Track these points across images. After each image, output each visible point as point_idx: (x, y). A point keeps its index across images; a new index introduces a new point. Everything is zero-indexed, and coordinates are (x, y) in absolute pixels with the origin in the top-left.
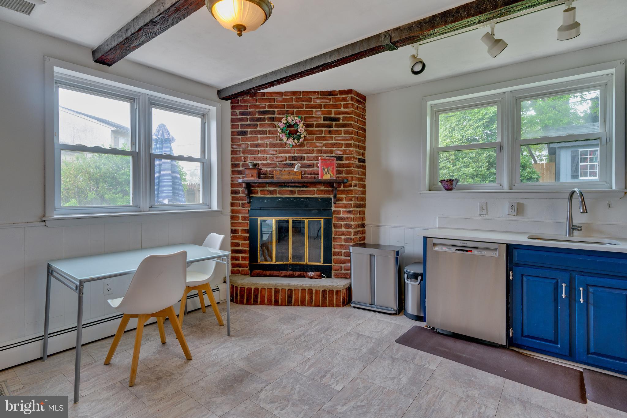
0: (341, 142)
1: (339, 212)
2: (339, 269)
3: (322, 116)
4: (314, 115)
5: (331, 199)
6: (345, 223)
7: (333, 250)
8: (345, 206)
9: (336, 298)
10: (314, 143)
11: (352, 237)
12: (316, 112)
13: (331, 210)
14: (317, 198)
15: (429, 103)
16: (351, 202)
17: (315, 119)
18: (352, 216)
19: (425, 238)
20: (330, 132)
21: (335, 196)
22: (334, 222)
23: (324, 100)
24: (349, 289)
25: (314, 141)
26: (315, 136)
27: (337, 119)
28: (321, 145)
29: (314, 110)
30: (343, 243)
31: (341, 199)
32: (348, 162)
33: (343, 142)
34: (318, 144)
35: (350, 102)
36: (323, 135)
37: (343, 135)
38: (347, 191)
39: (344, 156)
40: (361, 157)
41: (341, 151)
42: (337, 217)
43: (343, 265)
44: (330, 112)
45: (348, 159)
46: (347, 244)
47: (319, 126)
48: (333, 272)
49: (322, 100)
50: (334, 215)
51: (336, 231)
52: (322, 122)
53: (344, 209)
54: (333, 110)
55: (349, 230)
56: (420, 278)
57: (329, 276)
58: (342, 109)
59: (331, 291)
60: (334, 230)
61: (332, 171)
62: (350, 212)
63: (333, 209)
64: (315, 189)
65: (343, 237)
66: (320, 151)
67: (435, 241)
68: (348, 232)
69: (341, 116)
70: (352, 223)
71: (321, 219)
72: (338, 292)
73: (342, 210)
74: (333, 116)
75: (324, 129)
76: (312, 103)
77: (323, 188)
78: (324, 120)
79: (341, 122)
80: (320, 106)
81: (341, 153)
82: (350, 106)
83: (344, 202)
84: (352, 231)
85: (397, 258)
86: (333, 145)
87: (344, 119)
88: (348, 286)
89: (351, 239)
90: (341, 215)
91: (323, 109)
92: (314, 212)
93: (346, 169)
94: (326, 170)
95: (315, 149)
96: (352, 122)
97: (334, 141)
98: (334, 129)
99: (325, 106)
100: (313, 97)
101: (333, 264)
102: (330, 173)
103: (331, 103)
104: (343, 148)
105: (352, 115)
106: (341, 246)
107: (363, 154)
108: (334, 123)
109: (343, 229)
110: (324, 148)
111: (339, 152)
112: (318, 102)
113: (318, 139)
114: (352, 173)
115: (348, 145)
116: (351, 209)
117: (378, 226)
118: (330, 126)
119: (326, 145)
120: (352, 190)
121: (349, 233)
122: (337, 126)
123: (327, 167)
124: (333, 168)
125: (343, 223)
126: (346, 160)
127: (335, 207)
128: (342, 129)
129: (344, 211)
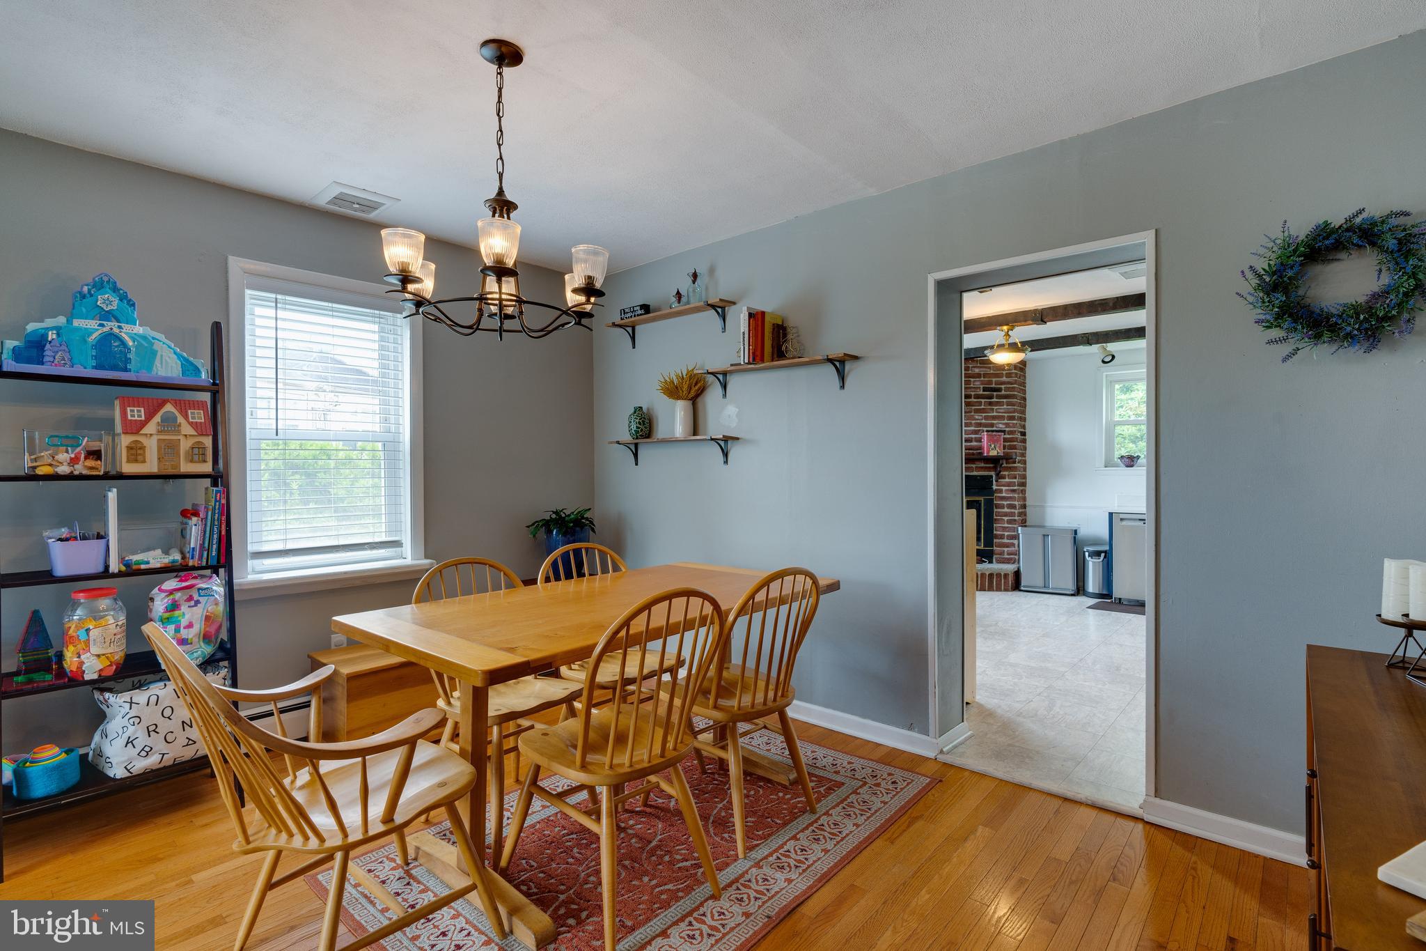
0: (1003, 414)
1: (1001, 491)
2: (1002, 553)
3: (982, 386)
4: (972, 386)
5: (992, 477)
6: (1009, 502)
7: (995, 532)
8: (1009, 484)
9: (1004, 582)
10: (973, 415)
11: (1016, 518)
12: (974, 381)
13: (992, 488)
14: (977, 476)
15: (1105, 374)
16: (1014, 480)
17: (973, 390)
18: (1016, 496)
19: (1111, 514)
20: (990, 404)
21: (997, 475)
22: (995, 502)
23: (984, 369)
24: (1017, 574)
25: (973, 414)
26: (973, 408)
27: (999, 390)
28: (980, 418)
29: (972, 379)
30: (1006, 525)
31: (1004, 477)
32: (1011, 436)
33: (1006, 415)
34: (977, 417)
35: (1013, 371)
36: (983, 407)
37: (1005, 407)
38: (1010, 468)
39: (1007, 429)
40: (1023, 430)
41: (1003, 424)
42: (999, 497)
43: (1006, 549)
44: (990, 382)
45: (1011, 433)
46: (1010, 526)
47: (977, 397)
48: (995, 556)
49: (981, 369)
50: (995, 495)
51: (999, 512)
52: (981, 392)
53: (1007, 488)
54: (994, 380)
55: (1013, 510)
56: (1103, 555)
57: (991, 562)
58: (1004, 379)
59: (999, 575)
60: (995, 510)
61: (1000, 447)
62: (1014, 491)
63: (995, 487)
64: (974, 466)
65: (1006, 518)
66: (980, 425)
67: (1122, 516)
68: (1011, 512)
69: (1003, 386)
70: (1016, 503)
71: (982, 499)
72: (1006, 575)
73: (1004, 488)
74: (993, 386)
75: (983, 400)
76: (970, 372)
77: (983, 465)
78: (984, 391)
79: (1003, 392)
80: (979, 376)
81: (1004, 426)
82: (1013, 375)
83: (1007, 480)
84: (1016, 511)
85: (1075, 538)
86: (994, 418)
87: (1007, 389)
88: (1016, 569)
89: (1015, 520)
90: (1004, 495)
91: (982, 379)
92: (973, 490)
93: (1008, 443)
94: (993, 446)
95: (973, 422)
96: (1016, 393)
97: (995, 414)
98: (995, 400)
99: (985, 376)
100: (971, 366)
101: (995, 548)
102: (997, 449)
103: (992, 372)
104: (1006, 421)
105: (1015, 386)
106: (1004, 529)
107: (1024, 427)
108: (995, 393)
109: (1006, 510)
110: (984, 421)
111: (1001, 426)
112: (977, 370)
113: (977, 411)
114: (1016, 449)
115: (1012, 418)
116: (1015, 488)
117: (1043, 507)
118: (991, 397)
119: (986, 418)
120: (1016, 468)
121: (1012, 514)
122: (999, 397)
123: (994, 442)
124: (1000, 444)
125: (1005, 503)
126: (1008, 434)
127: (997, 486)
128: (1005, 400)
129: (1007, 490)
